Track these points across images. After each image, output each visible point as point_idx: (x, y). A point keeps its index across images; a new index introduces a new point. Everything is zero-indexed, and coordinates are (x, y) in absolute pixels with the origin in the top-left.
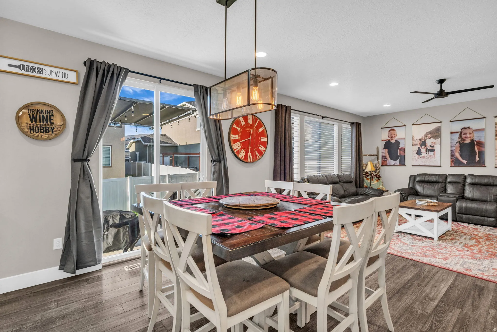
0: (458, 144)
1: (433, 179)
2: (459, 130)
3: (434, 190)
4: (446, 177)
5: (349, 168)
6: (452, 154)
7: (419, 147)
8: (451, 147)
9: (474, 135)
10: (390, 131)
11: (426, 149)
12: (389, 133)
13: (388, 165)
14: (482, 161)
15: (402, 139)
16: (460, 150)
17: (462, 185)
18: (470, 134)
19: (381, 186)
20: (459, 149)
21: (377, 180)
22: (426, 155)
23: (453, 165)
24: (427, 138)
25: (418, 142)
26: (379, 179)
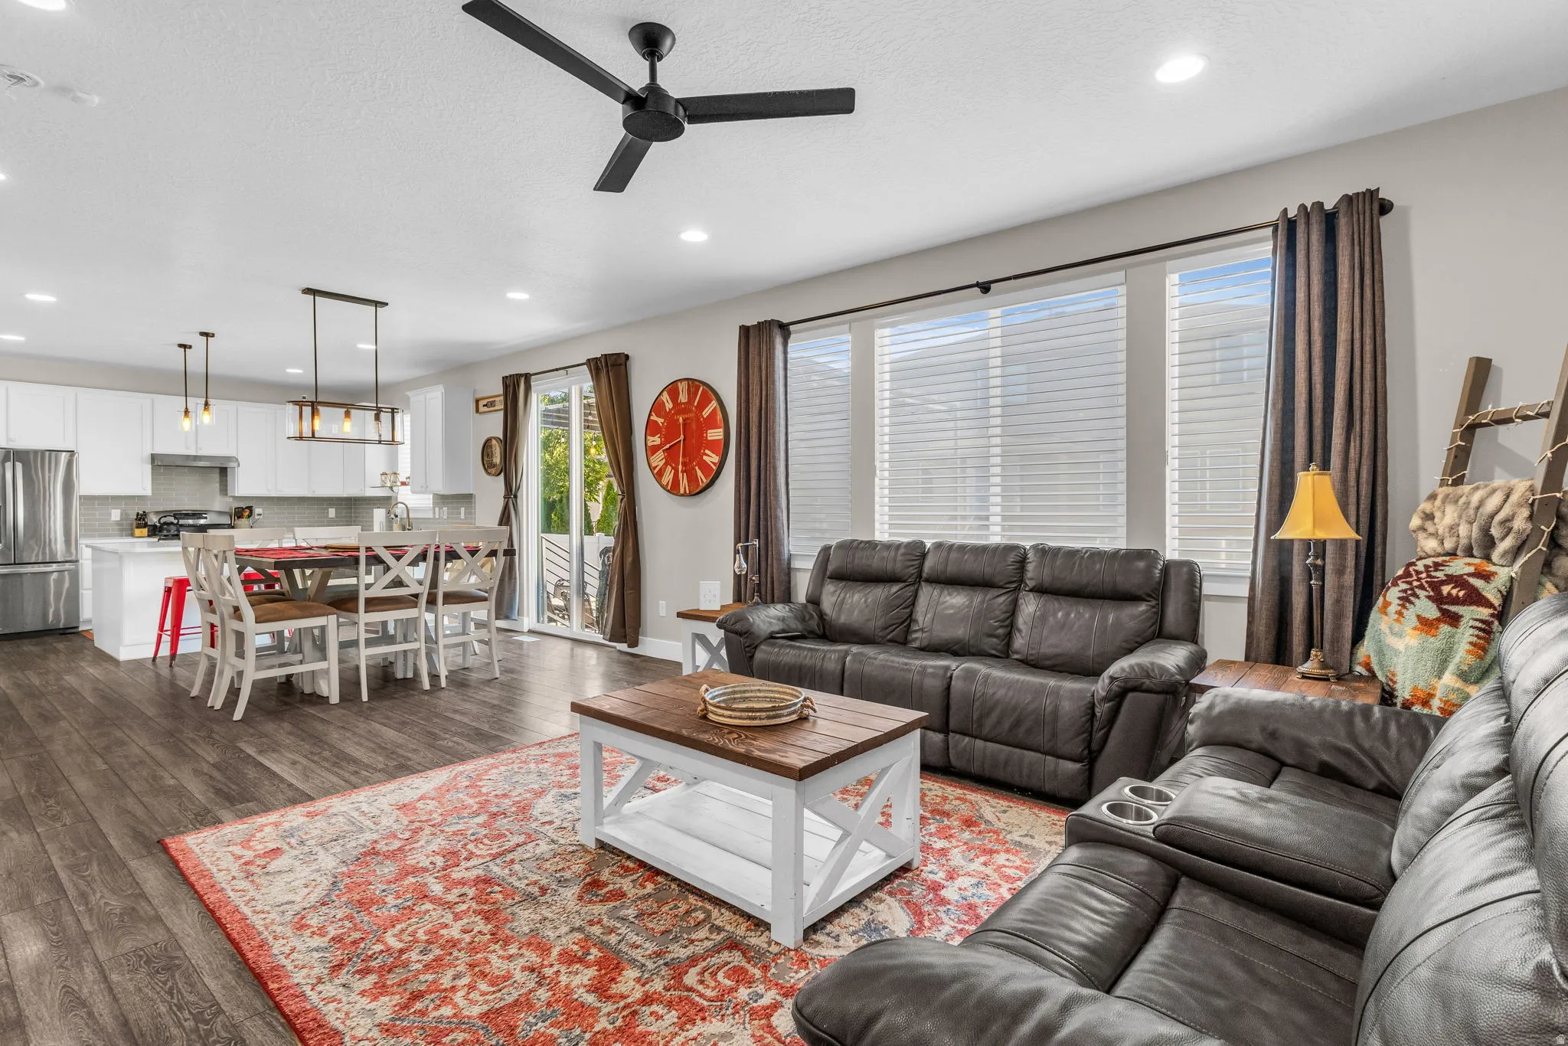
21: (1426, 625)
26: (1454, 620)
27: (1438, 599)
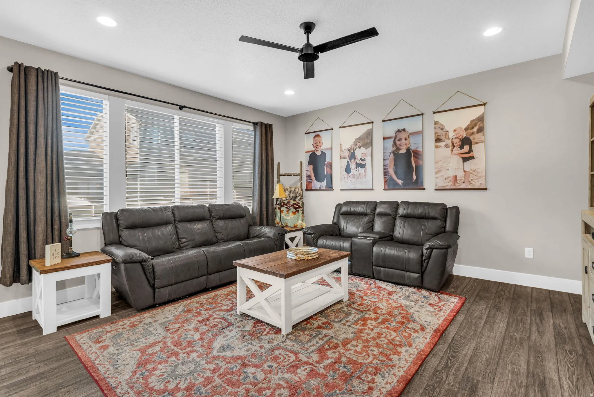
0: (392, 154)
1: (360, 209)
2: (393, 134)
3: (358, 227)
4: (375, 205)
5: (251, 194)
6: (385, 171)
7: (348, 161)
8: (384, 160)
9: (410, 140)
10: (314, 137)
11: (356, 164)
12: (313, 142)
13: (314, 189)
14: (419, 181)
15: (328, 149)
16: (394, 165)
17: (393, 217)
18: (406, 139)
19: (300, 222)
20: (393, 163)
21: (294, 213)
22: (356, 173)
23: (387, 187)
24: (357, 146)
25: (347, 154)
26: (298, 211)
27: (294, 208)
